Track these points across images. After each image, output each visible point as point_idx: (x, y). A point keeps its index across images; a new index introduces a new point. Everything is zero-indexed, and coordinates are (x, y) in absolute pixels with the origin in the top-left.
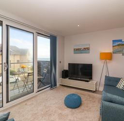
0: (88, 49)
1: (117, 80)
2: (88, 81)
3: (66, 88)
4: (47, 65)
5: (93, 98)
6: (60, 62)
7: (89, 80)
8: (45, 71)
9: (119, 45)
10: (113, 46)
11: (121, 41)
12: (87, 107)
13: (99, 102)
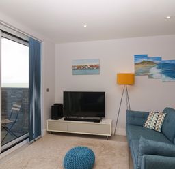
0: (97, 67)
1: (144, 116)
2: (99, 121)
3: (59, 137)
4: (20, 96)
5: (110, 148)
6: (48, 90)
7: (99, 118)
8: (16, 107)
9: (143, 63)
10: (136, 64)
11: (145, 56)
12: (104, 166)
13: (121, 155)
